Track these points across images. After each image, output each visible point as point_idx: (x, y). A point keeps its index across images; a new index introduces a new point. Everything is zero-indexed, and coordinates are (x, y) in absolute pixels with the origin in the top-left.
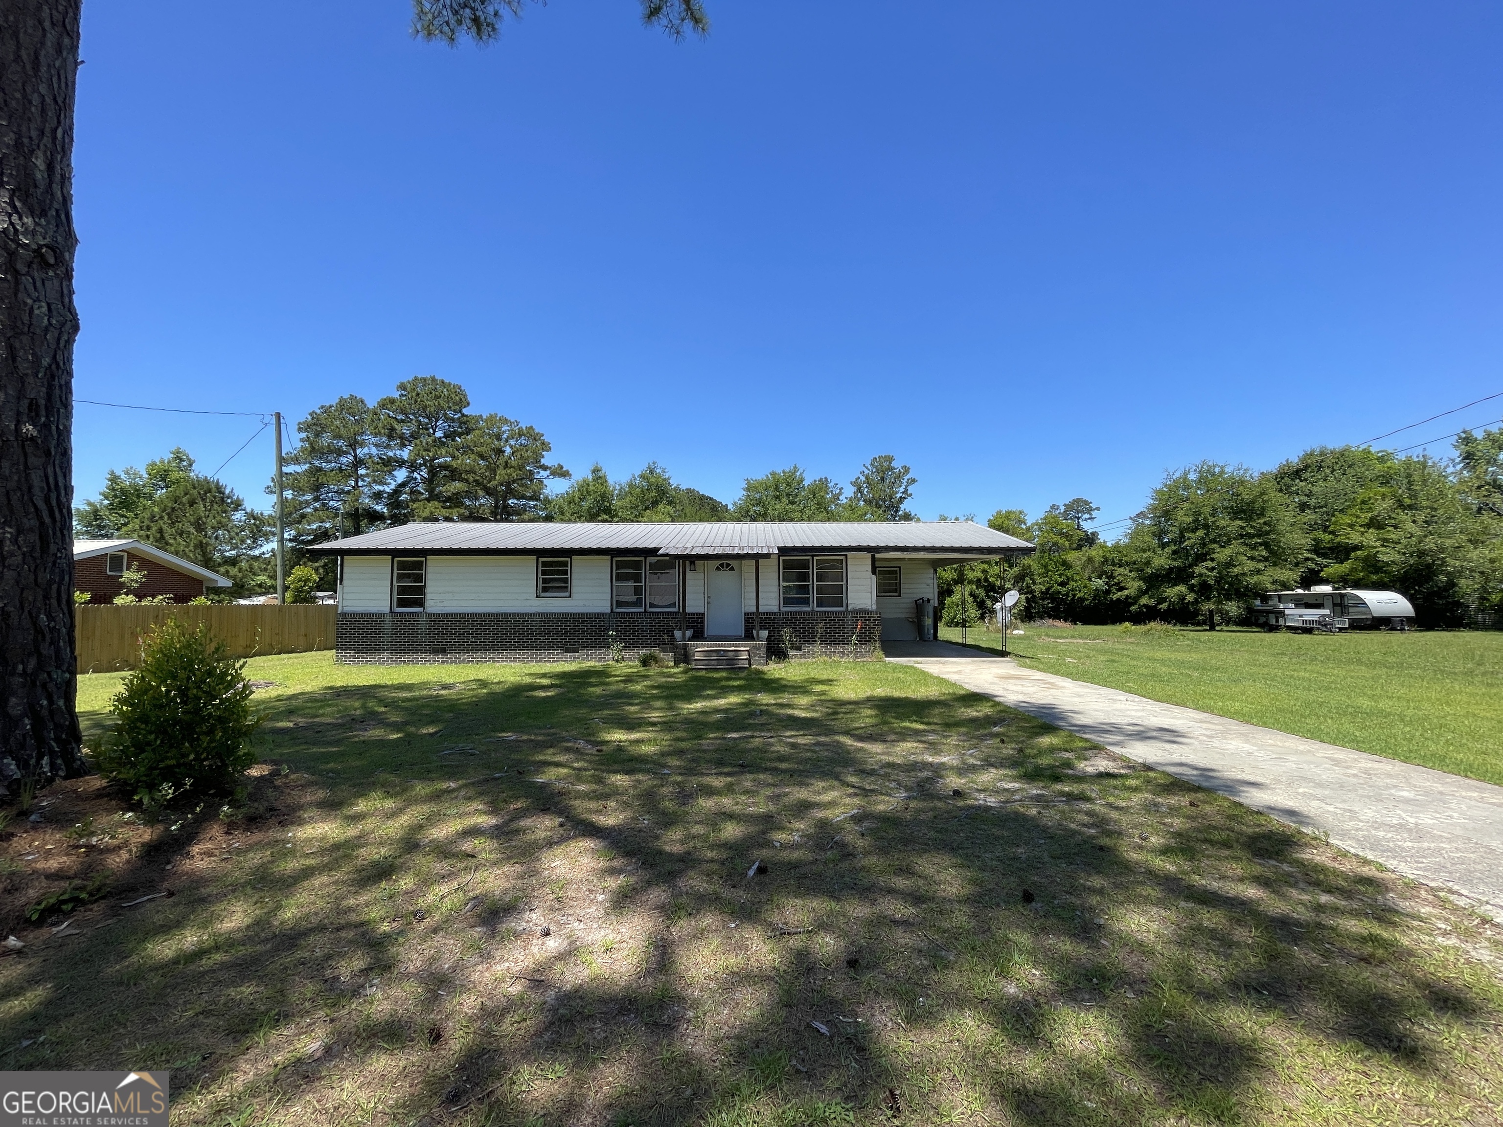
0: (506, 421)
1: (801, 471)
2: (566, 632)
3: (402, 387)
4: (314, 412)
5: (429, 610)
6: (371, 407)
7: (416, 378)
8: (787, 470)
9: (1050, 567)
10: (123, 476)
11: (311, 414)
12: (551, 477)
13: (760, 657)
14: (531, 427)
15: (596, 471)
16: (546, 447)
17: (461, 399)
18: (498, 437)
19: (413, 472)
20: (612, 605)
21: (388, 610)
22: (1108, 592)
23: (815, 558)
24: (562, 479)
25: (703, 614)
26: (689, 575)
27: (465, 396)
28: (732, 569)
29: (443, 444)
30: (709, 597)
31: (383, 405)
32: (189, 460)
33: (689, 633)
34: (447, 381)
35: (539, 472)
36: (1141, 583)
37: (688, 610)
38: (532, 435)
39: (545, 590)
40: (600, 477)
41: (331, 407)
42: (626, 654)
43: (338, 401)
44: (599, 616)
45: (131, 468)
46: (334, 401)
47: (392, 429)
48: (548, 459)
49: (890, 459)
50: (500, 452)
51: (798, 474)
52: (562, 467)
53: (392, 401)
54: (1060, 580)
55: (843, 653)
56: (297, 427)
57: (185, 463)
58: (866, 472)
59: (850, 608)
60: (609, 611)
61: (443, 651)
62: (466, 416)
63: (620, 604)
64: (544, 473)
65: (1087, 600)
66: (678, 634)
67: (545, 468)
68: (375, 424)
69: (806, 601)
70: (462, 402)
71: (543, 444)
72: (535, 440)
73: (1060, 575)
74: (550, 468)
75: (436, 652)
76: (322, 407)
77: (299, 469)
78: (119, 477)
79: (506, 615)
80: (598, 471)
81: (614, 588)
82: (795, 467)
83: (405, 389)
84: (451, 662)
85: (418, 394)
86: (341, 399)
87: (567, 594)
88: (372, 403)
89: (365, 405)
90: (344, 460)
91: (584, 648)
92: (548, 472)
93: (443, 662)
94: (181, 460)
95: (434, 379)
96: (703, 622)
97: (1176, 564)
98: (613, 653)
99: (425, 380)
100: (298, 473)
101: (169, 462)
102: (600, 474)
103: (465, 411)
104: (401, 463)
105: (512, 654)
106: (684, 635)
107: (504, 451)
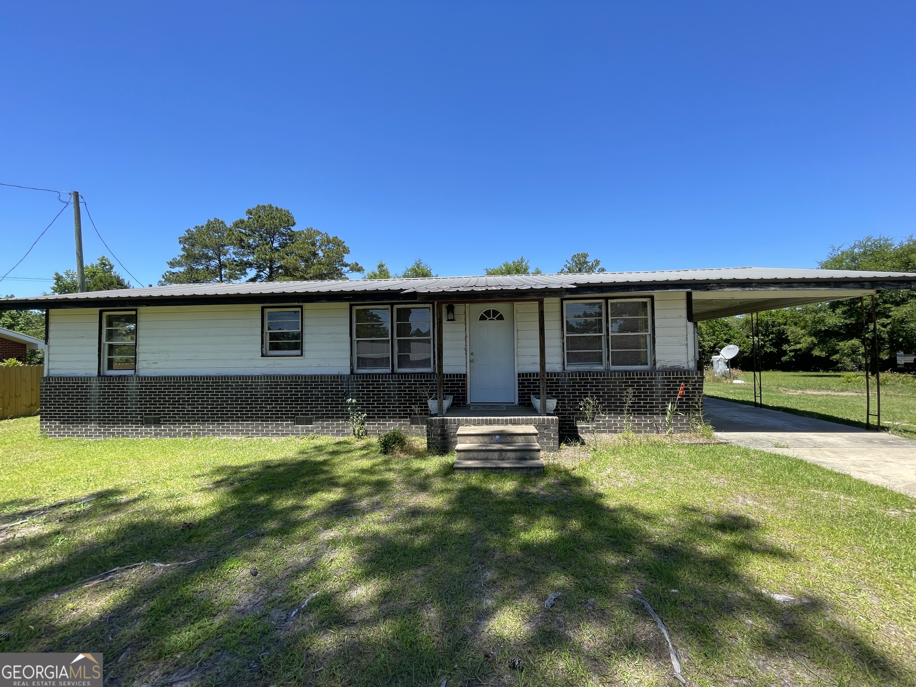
0: (319, 233)
1: (526, 261)
2: (296, 400)
3: (250, 212)
4: (189, 230)
5: (142, 372)
6: (228, 226)
7: (259, 206)
8: (516, 261)
9: (716, 328)
10: (64, 276)
11: (187, 231)
12: (351, 271)
13: (549, 438)
14: (336, 237)
15: (381, 266)
16: (346, 251)
17: (288, 220)
18: (314, 244)
19: (260, 271)
20: (351, 364)
21: (95, 373)
22: (763, 346)
23: (610, 301)
24: (358, 273)
25: (465, 375)
26: (446, 326)
27: (292, 218)
28: (501, 318)
29: (278, 250)
30: (472, 354)
31: (236, 225)
32: (110, 265)
33: (447, 403)
34: (279, 208)
35: (342, 269)
36: (813, 338)
37: (446, 370)
38: (337, 243)
39: (274, 347)
40: (384, 270)
41: (202, 227)
42: (369, 426)
43: (207, 223)
44: (336, 378)
45: (70, 270)
46: (205, 223)
47: (242, 240)
48: (347, 259)
49: (585, 256)
50: (315, 255)
51: (524, 264)
52: (357, 265)
53: (242, 222)
54: (725, 338)
55: (651, 425)
56: (178, 240)
57: (107, 267)
58: (568, 265)
59: (658, 365)
60: (348, 372)
61: (157, 422)
62: (293, 232)
63: (362, 362)
64: (345, 269)
65: (746, 352)
66: (432, 405)
67: (346, 265)
68: (230, 237)
69: (599, 359)
70: (290, 222)
71: (344, 248)
72: (339, 245)
73: (725, 334)
74: (350, 265)
75: (147, 422)
76: (196, 227)
77: (182, 269)
78: (62, 277)
79: (226, 378)
80: (383, 266)
81: (355, 344)
82: (522, 259)
83: (251, 214)
84: (166, 435)
85: (259, 217)
86: (209, 221)
87: (298, 352)
88: (229, 224)
89: (225, 226)
90: (213, 263)
91: (318, 419)
92: (348, 268)
93: (156, 435)
94: (105, 265)
95: (271, 207)
96: (464, 386)
97: (848, 321)
98: (354, 426)
99: (265, 207)
100: (181, 272)
101: (96, 266)
102: (384, 268)
103: (293, 228)
104: (250, 265)
105: (233, 426)
106: (440, 406)
107: (318, 254)
